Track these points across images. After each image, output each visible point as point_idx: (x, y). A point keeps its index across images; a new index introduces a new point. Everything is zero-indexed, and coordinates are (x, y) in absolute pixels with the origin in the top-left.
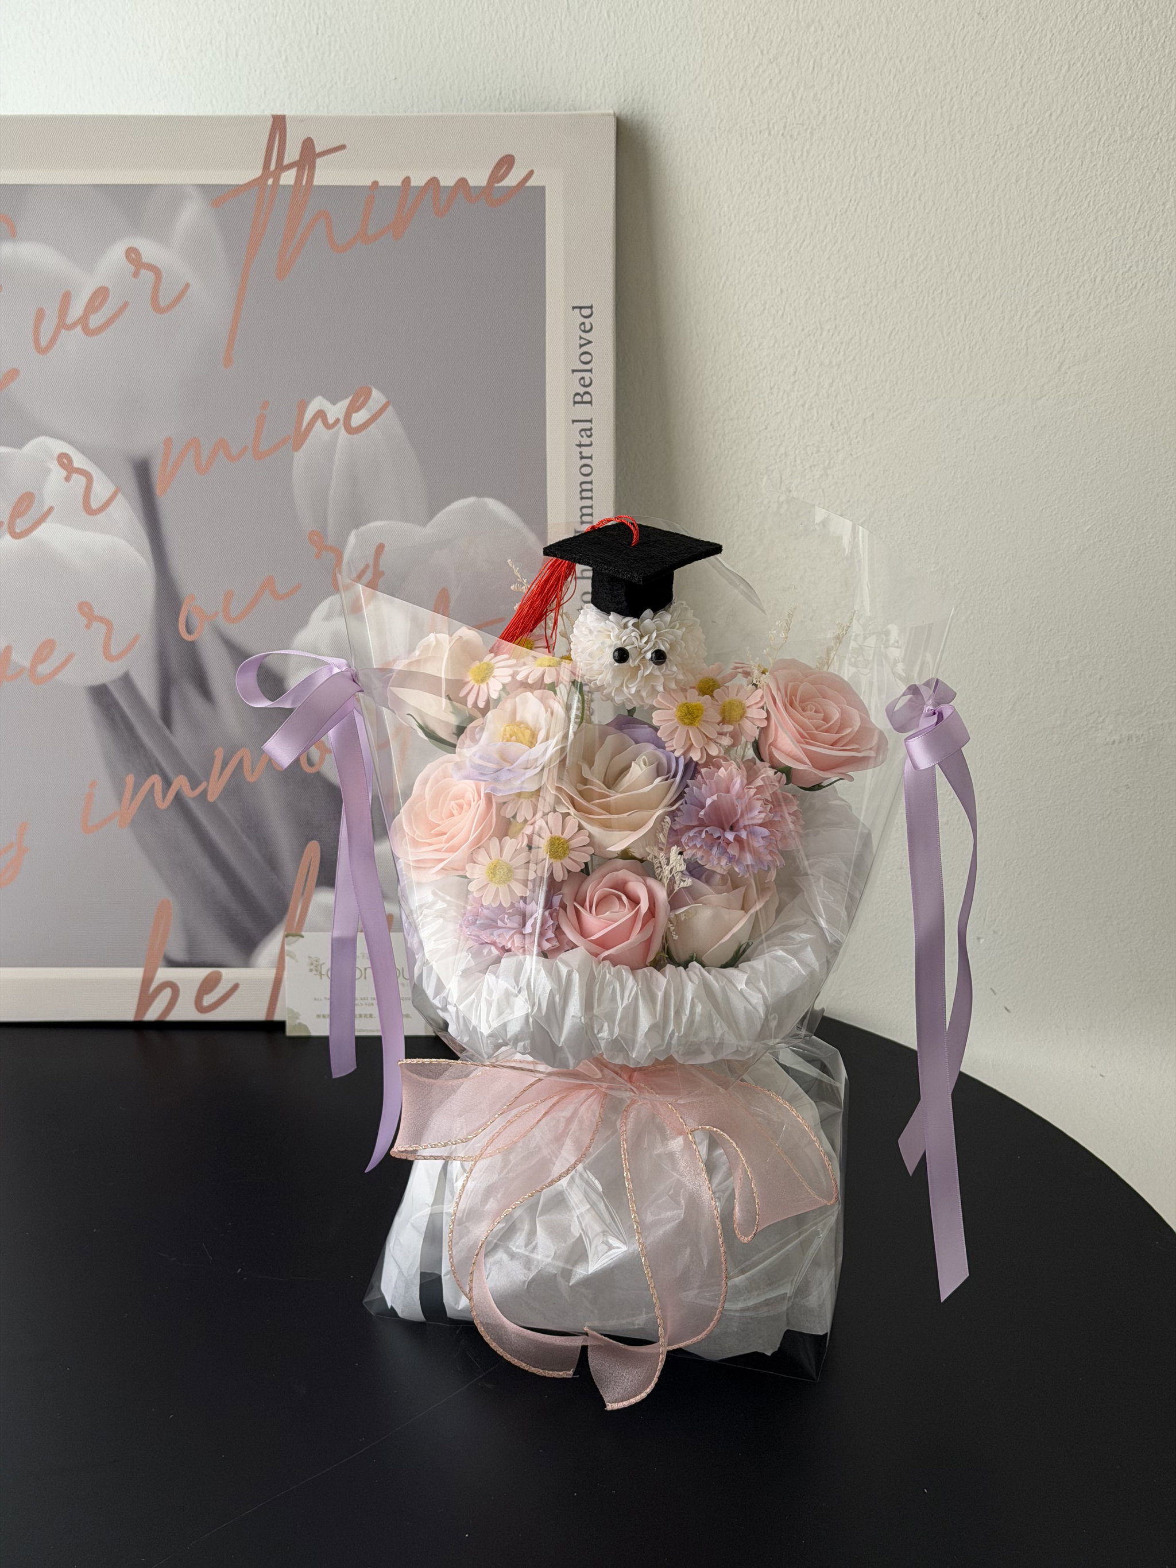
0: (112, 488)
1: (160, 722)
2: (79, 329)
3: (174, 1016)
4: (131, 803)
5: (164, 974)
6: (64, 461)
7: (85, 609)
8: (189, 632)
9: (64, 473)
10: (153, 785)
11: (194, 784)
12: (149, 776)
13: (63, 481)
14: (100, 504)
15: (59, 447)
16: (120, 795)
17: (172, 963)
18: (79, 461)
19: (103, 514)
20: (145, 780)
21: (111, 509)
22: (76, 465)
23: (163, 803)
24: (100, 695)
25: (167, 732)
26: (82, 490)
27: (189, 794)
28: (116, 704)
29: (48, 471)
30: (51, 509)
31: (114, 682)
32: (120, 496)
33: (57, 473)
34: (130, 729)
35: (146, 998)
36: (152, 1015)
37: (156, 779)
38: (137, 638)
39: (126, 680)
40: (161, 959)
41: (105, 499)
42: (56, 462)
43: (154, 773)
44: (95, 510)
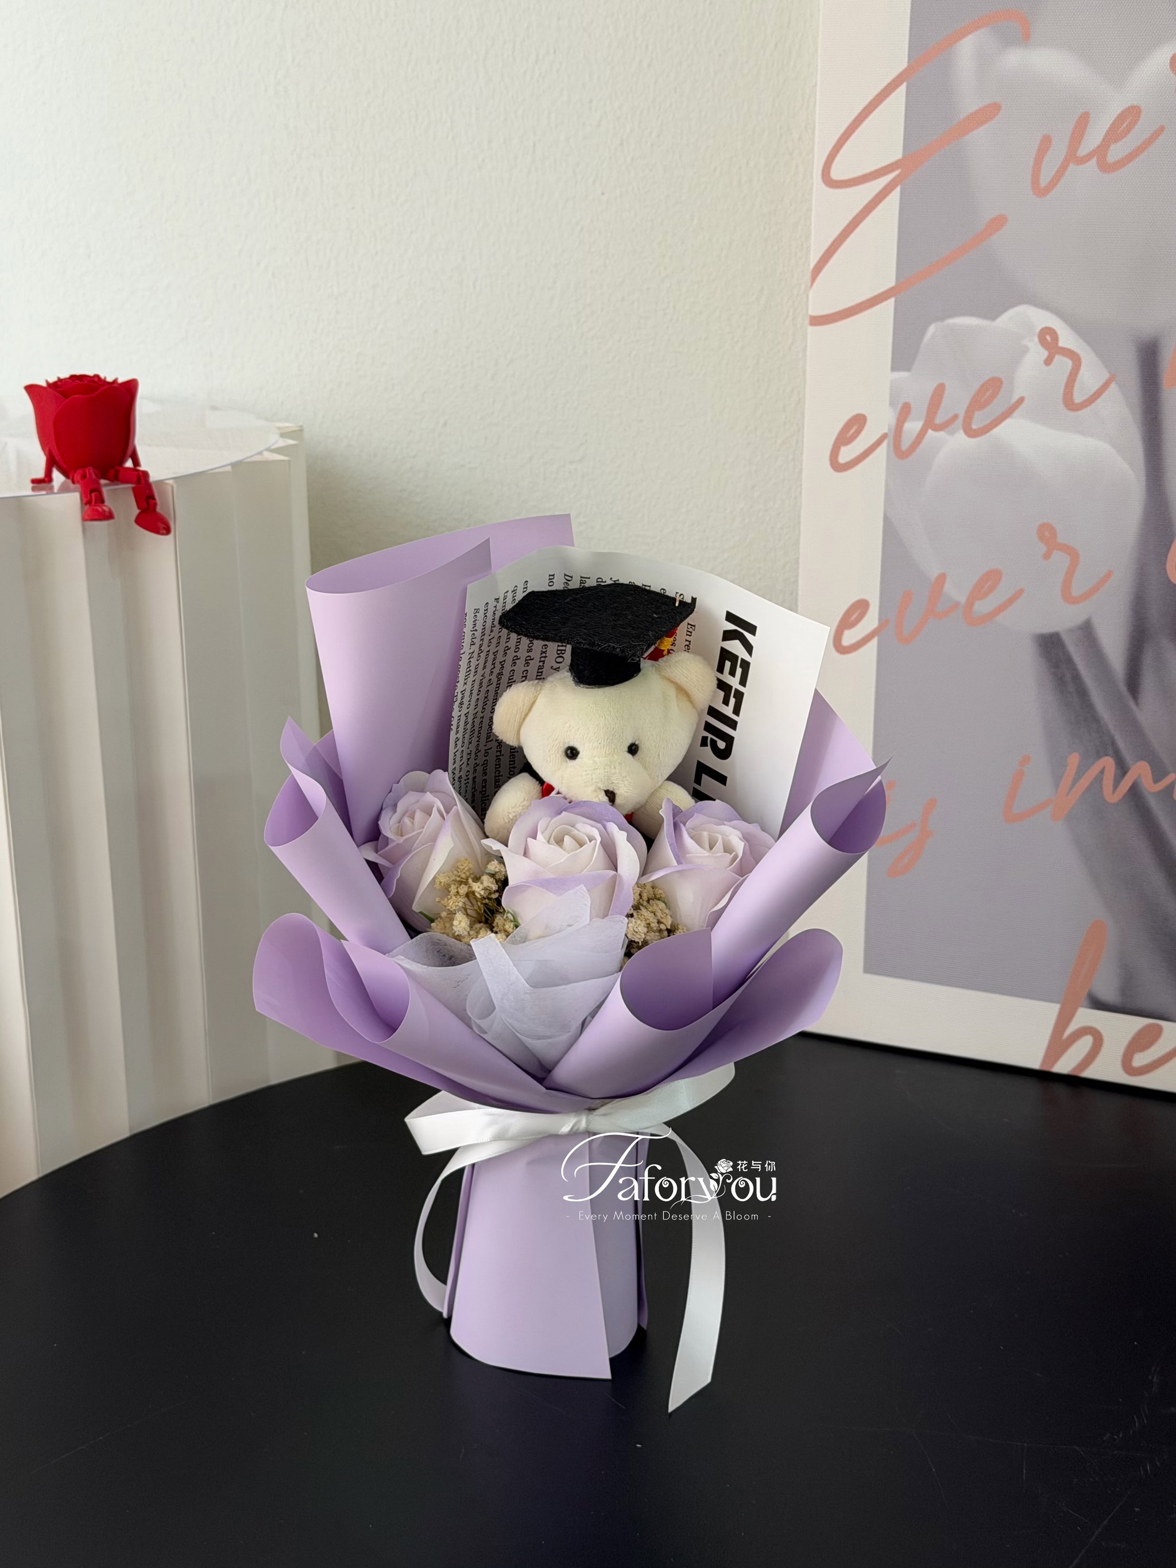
0: (1106, 376)
1: (1123, 689)
2: (1094, 161)
3: (1092, 1073)
4: (1070, 790)
5: (1087, 1016)
6: (1048, 338)
7: (1047, 534)
9: (1045, 354)
10: (1102, 772)
11: (1159, 773)
12: (1099, 756)
14: (1085, 397)
15: (1042, 318)
16: (1057, 778)
17: (1098, 1005)
18: (1067, 339)
19: (1088, 410)
20: (1093, 763)
22: (1062, 343)
23: (1114, 795)
24: (1051, 647)
25: (1131, 703)
26: (1065, 378)
27: (1150, 787)
28: (1069, 660)
29: (1025, 350)
30: (1021, 400)
31: (1071, 630)
32: (1113, 386)
33: (1037, 353)
34: (1083, 693)
35: (1058, 1043)
36: (1063, 1066)
37: (1108, 763)
38: (1109, 575)
39: (1087, 631)
40: (1084, 997)
41: (1094, 388)
42: (1036, 339)
43: (1106, 755)
44: (1078, 404)
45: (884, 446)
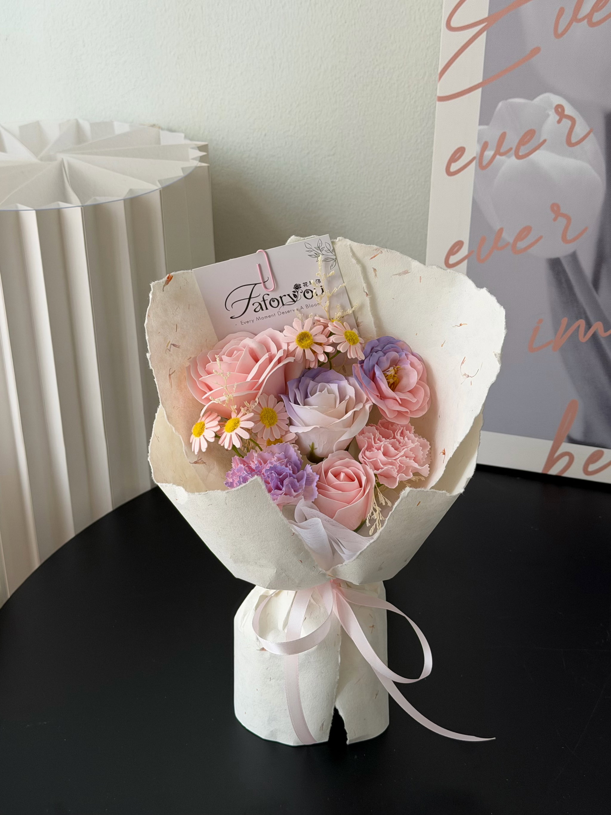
0: (587, 129)
1: (591, 285)
2: (586, 21)
3: (567, 474)
4: (562, 336)
5: (566, 447)
6: (559, 110)
7: (555, 208)
9: (557, 118)
10: (579, 327)
11: (607, 328)
12: (577, 319)
13: (556, 123)
14: (576, 140)
15: (557, 100)
16: (556, 331)
17: (572, 441)
18: (569, 110)
19: (578, 146)
20: (574, 323)
21: (584, 142)
22: (567, 112)
23: (584, 338)
25: (595, 293)
26: (567, 130)
27: (602, 334)
28: (564, 271)
29: (548, 115)
30: (545, 141)
31: (566, 257)
32: (592, 134)
33: (553, 117)
34: (570, 288)
35: (551, 461)
36: (554, 471)
37: (582, 323)
38: (586, 229)
39: (574, 257)
41: (582, 136)
42: (553, 110)
43: (581, 318)
44: (573, 144)
45: (474, 163)
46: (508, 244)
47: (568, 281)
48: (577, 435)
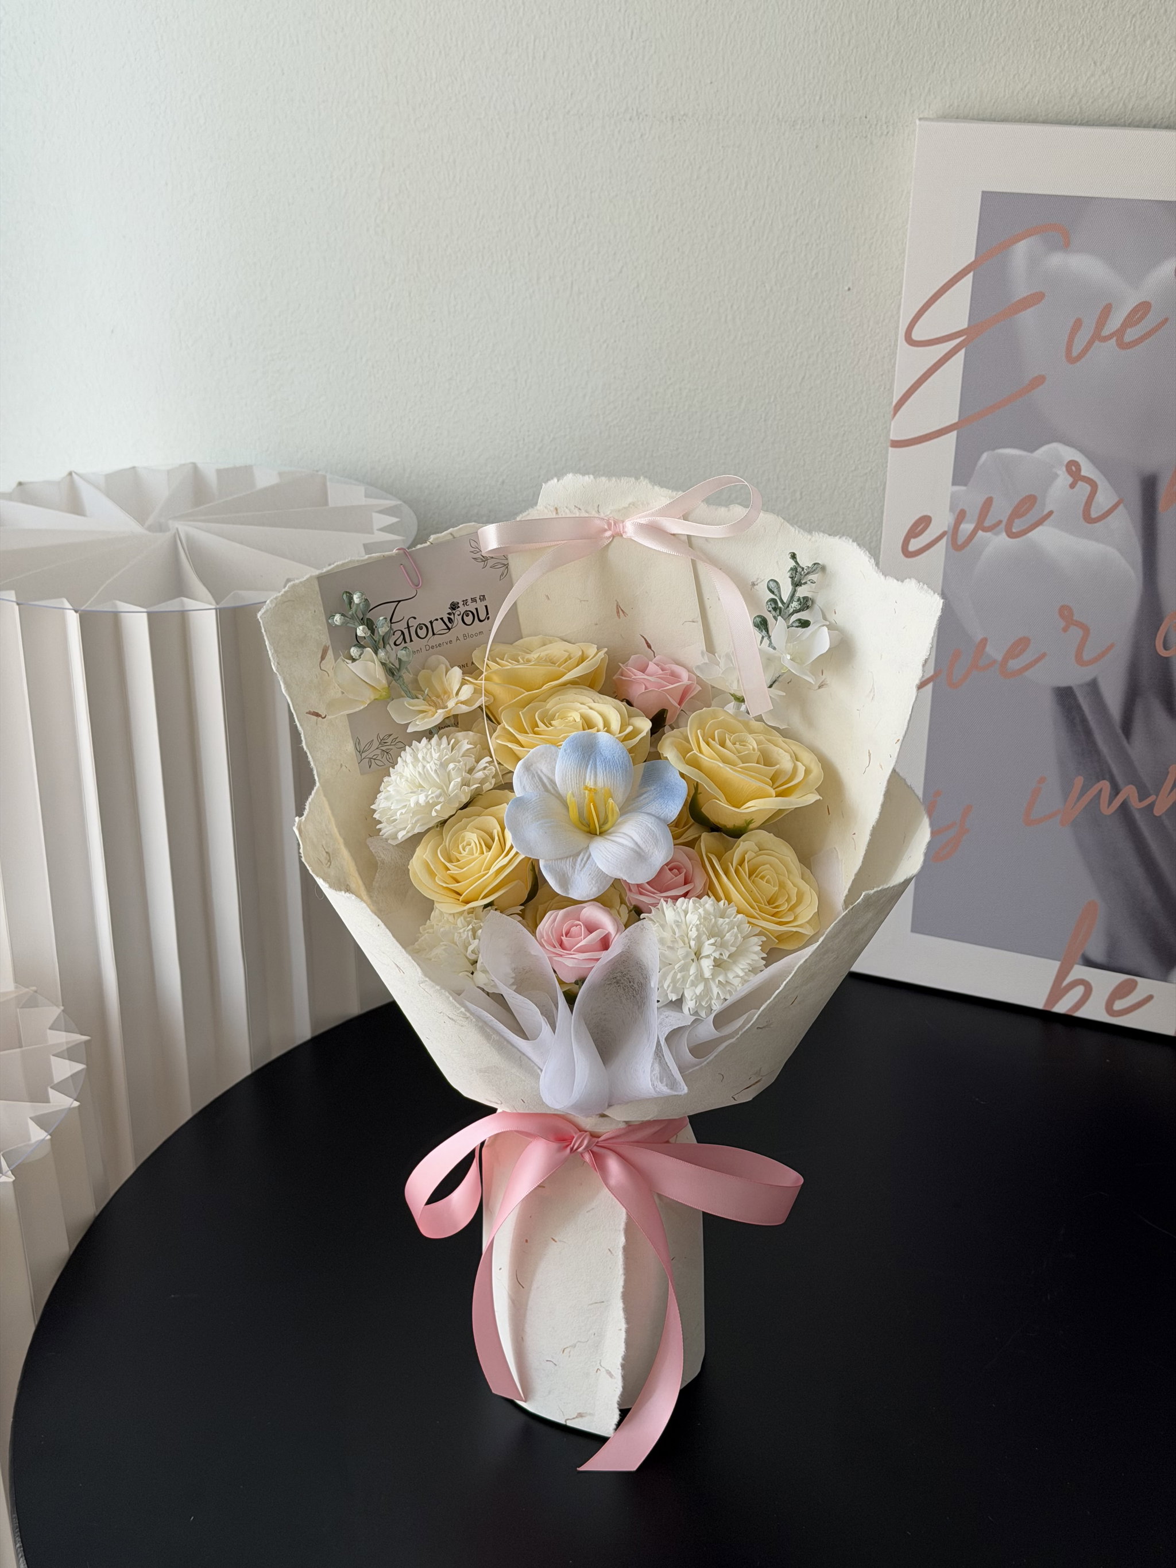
0: (1116, 499)
1: (1119, 731)
2: (1113, 341)
3: (1082, 1013)
4: (1075, 804)
5: (1080, 972)
6: (1073, 468)
7: (1066, 613)
8: (1166, 647)
9: (1070, 480)
10: (1101, 791)
11: (1143, 795)
12: (1098, 780)
13: (1068, 486)
14: (1100, 514)
15: (1069, 454)
16: (1066, 794)
17: (1089, 963)
18: (1087, 469)
19: (1101, 523)
20: (1094, 785)
21: (1109, 518)
22: (1083, 473)
23: (1108, 809)
24: (1065, 696)
25: (1125, 742)
26: (1084, 499)
27: (1136, 805)
28: (1079, 708)
29: (1056, 476)
30: (1051, 513)
31: (1081, 686)
32: (1121, 507)
33: (1063, 479)
34: (1088, 733)
35: (1058, 990)
36: (1061, 1008)
37: (1105, 785)
38: (1112, 646)
39: (1093, 687)
40: (1079, 955)
41: (1106, 509)
42: (1064, 469)
43: (1104, 779)
44: (1095, 519)
45: (944, 541)
46: (995, 661)
47: (1084, 721)
48: (1097, 953)
